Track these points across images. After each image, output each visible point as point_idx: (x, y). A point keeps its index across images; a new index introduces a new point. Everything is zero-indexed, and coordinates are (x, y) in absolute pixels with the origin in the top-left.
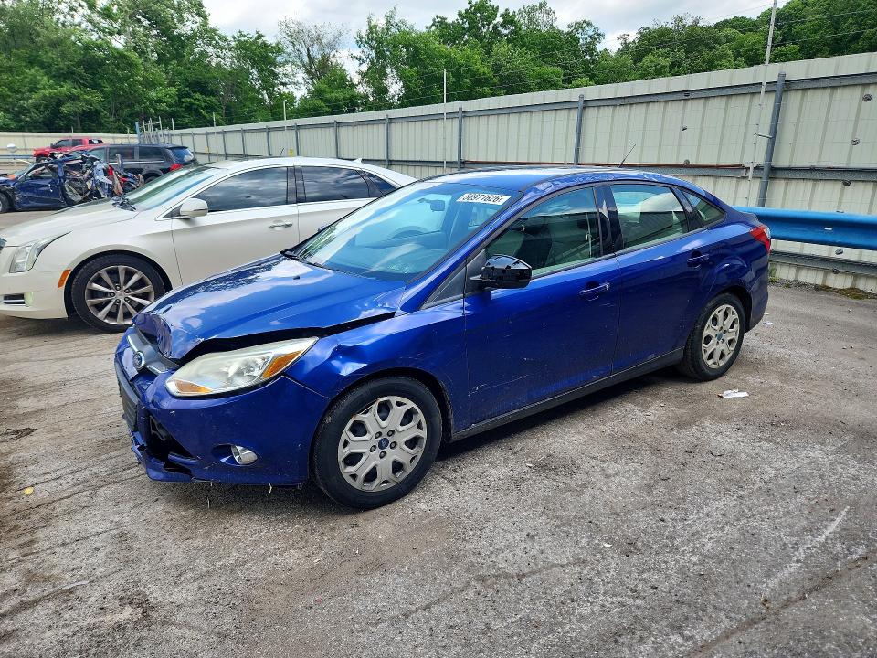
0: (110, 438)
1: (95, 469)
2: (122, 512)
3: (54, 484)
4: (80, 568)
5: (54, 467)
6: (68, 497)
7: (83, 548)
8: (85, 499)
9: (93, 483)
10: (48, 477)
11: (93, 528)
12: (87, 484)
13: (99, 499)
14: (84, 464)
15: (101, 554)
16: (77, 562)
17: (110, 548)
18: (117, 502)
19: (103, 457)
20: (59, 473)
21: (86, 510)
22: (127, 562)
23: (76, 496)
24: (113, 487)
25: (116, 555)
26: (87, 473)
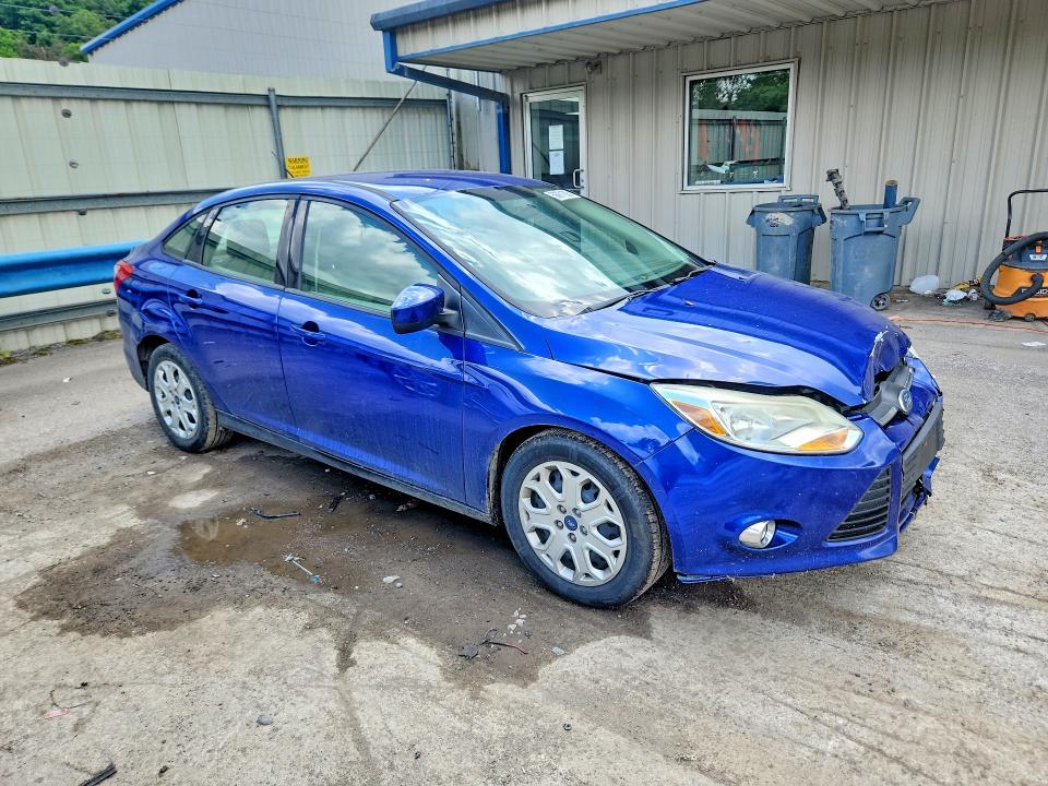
0: (891, 658)
1: (952, 609)
2: (958, 537)
3: (1017, 625)
4: (1024, 516)
5: (1008, 656)
6: (1006, 589)
7: (1014, 529)
8: (987, 573)
9: (967, 589)
10: (1022, 644)
11: (997, 540)
12: (976, 592)
13: (973, 563)
14: (962, 628)
15: (1000, 515)
16: (1025, 522)
17: (990, 516)
18: (956, 551)
19: (927, 623)
20: (1004, 640)
21: (993, 561)
22: (982, 500)
23: (996, 584)
24: (946, 568)
25: (987, 509)
26: (964, 610)
